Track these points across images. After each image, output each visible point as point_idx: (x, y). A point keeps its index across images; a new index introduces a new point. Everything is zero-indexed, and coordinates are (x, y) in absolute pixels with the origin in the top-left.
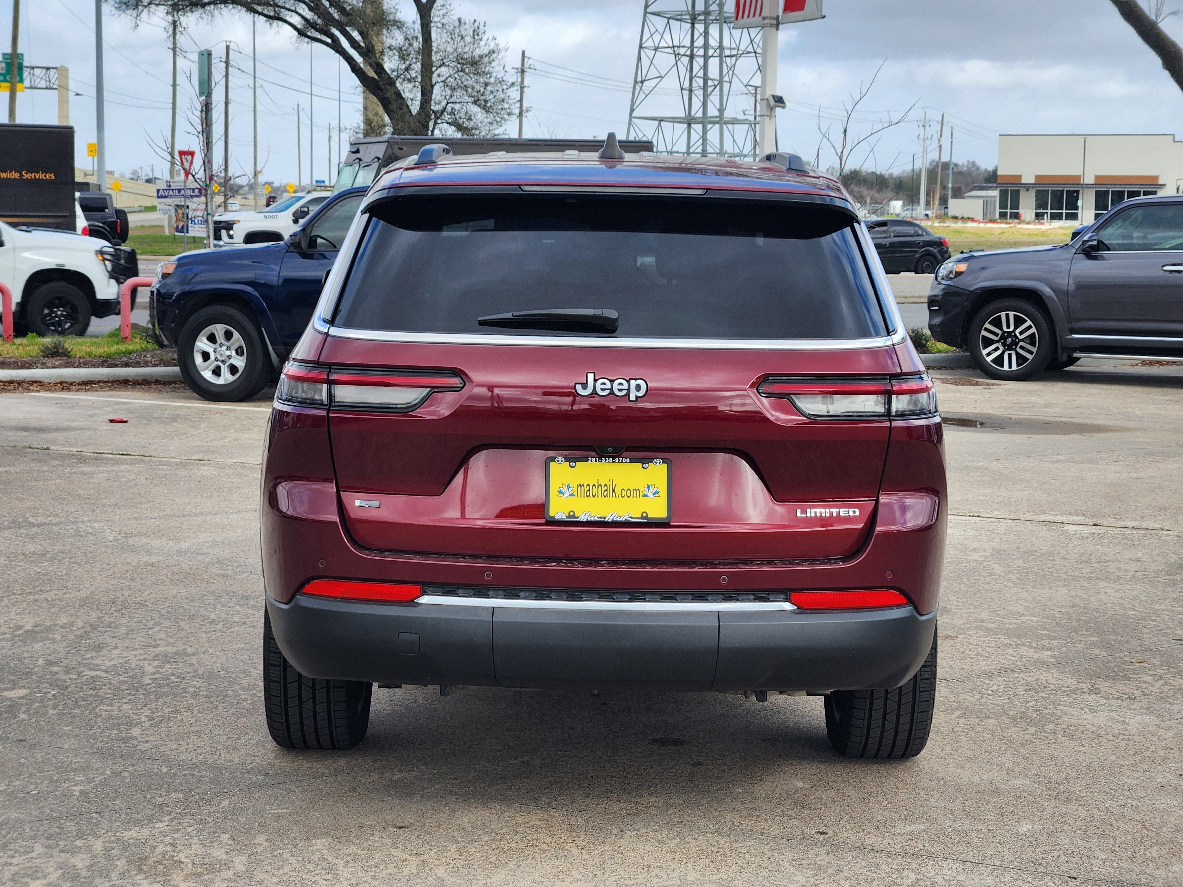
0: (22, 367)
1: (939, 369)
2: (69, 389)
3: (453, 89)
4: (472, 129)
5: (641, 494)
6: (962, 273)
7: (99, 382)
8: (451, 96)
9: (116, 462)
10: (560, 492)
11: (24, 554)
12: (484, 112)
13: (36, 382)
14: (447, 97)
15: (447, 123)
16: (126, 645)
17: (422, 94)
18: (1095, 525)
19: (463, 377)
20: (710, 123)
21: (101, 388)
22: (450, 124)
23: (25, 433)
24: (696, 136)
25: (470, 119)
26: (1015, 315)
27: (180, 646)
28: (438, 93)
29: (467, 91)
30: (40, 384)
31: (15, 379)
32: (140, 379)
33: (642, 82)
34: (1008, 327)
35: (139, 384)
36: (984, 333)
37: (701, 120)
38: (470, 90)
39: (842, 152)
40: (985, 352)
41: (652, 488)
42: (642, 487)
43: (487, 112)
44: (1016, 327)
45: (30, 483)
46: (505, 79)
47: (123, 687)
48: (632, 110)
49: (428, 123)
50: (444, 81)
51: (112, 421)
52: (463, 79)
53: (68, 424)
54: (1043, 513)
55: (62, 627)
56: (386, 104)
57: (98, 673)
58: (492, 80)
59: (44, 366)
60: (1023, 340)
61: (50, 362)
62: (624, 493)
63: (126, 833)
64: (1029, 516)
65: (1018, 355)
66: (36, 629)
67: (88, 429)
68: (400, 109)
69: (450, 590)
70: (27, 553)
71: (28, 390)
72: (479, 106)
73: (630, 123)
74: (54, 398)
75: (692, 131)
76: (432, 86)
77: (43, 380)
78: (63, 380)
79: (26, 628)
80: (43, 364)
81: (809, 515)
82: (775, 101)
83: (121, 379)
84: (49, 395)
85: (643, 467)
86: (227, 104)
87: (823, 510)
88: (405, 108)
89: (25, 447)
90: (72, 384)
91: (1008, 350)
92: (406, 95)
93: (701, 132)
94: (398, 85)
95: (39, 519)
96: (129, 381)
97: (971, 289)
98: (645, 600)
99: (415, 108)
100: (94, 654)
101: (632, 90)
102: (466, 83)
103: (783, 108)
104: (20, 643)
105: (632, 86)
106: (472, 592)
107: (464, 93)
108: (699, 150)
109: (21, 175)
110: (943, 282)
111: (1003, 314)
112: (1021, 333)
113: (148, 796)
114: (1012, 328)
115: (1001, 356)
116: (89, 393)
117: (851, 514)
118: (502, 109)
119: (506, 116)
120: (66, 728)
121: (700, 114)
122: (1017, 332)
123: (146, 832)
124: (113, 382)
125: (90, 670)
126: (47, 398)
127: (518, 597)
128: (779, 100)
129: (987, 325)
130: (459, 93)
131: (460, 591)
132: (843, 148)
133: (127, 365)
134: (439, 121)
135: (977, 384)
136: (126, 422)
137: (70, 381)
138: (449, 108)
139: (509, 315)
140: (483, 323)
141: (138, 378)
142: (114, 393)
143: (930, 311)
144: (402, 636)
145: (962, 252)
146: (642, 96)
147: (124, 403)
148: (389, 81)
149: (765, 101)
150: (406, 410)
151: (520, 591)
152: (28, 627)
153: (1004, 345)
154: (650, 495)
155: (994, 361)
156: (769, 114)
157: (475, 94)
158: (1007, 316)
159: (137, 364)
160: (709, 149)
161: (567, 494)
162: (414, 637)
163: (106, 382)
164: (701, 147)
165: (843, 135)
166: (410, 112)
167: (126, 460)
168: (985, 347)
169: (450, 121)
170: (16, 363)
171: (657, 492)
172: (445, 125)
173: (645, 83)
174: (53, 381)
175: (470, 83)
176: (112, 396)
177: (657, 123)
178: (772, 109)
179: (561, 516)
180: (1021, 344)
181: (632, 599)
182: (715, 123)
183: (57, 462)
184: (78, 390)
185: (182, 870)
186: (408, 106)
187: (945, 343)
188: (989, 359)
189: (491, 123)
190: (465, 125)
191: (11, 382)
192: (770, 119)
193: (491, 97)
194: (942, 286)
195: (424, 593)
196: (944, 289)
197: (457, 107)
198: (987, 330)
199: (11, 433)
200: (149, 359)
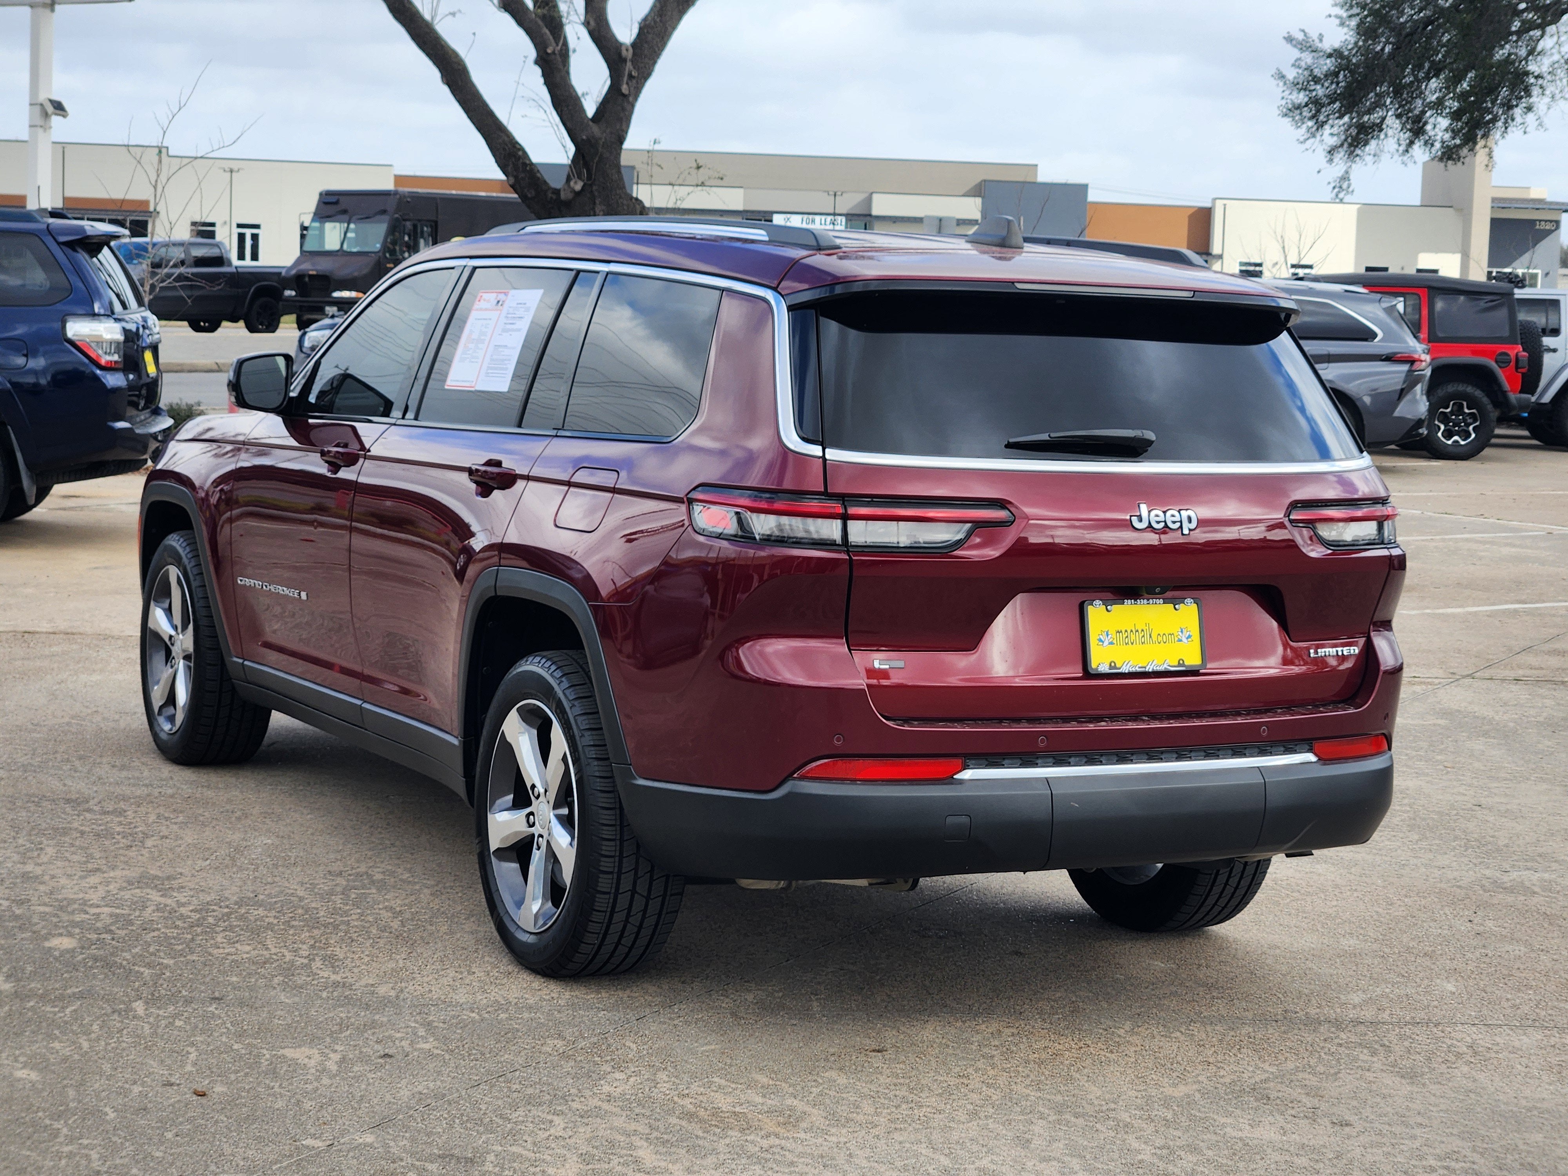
5: (1176, 639)
10: (1100, 640)
19: (1012, 509)
39: (156, 181)
41: (1185, 631)
42: (1176, 631)
62: (1160, 639)
69: (993, 760)
81: (1320, 654)
85: (1175, 609)
87: (1331, 650)
98: (1190, 759)
103: (64, 116)
106: (1019, 762)
117: (1352, 652)
127: (1069, 764)
128: (59, 107)
131: (1006, 762)
132: (158, 176)
139: (1044, 437)
140: (1009, 446)
144: (950, 820)
149: (38, 108)
150: (947, 549)
151: (1070, 757)
154: (1184, 639)
156: (42, 123)
161: (1106, 643)
162: (964, 820)
165: (157, 158)
171: (1189, 637)
178: (46, 115)
179: (1104, 669)
181: (1180, 758)
192: (45, 130)
195: (965, 767)
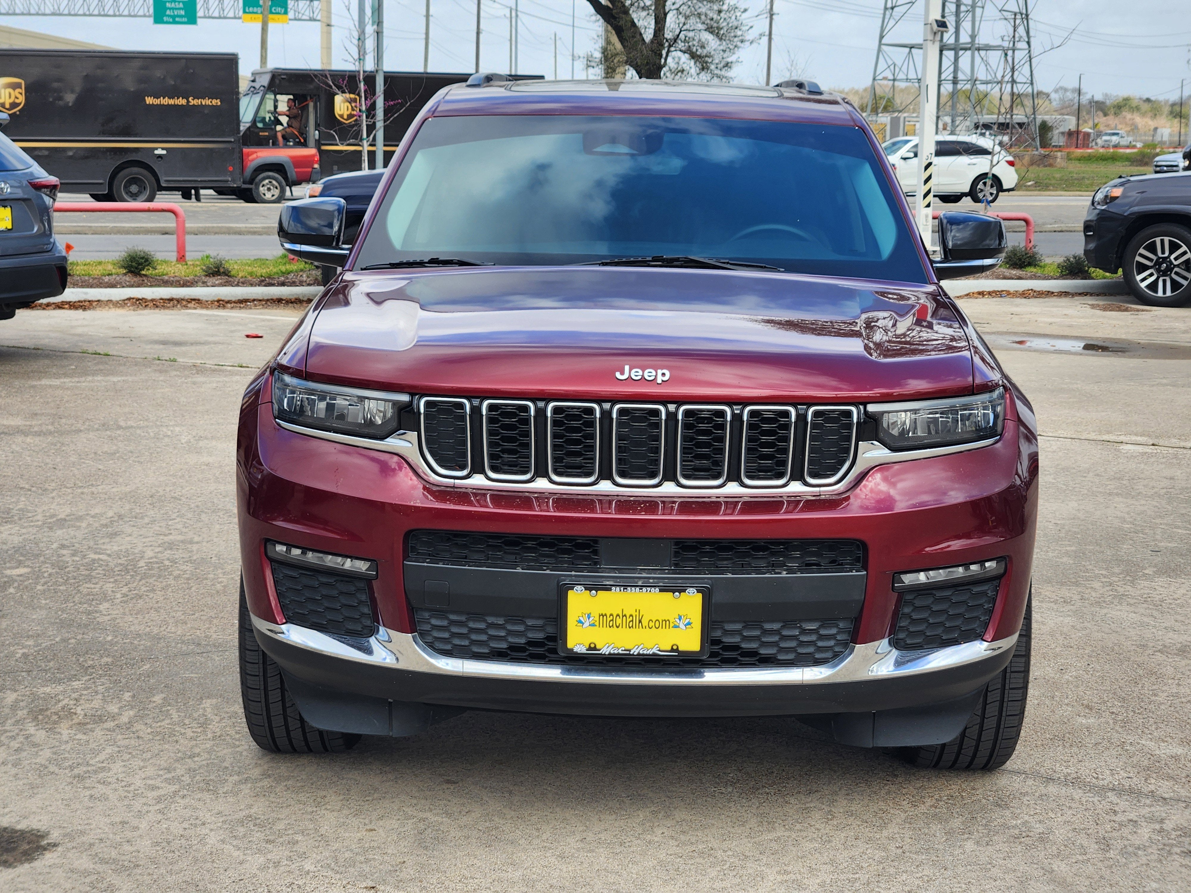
0: (183, 286)
1: (1098, 295)
2: (224, 307)
3: (687, 17)
4: (706, 56)
6: (1117, 197)
7: (254, 300)
8: (684, 24)
9: (232, 373)
11: (95, 453)
12: (716, 39)
13: (194, 300)
14: (681, 25)
15: (681, 51)
16: (141, 533)
17: (656, 22)
18: (1153, 445)
20: (962, 49)
21: (255, 305)
22: (684, 52)
23: (161, 346)
24: (948, 62)
25: (703, 47)
26: (1170, 241)
27: (190, 535)
28: (671, 22)
29: (700, 18)
30: (198, 302)
31: (175, 297)
32: (293, 298)
33: (892, 8)
34: (1163, 253)
35: (292, 303)
36: (1138, 258)
37: (952, 47)
38: (703, 17)
40: (1139, 278)
43: (721, 39)
44: (1171, 253)
45: (141, 391)
46: (737, 5)
47: (116, 569)
48: (882, 37)
49: (661, 51)
50: (677, 9)
51: (248, 336)
52: (697, 7)
53: (206, 338)
54: (1109, 432)
55: (92, 517)
56: (619, 31)
57: (101, 556)
58: (725, 7)
59: (205, 284)
60: (1178, 266)
61: (211, 280)
63: (42, 689)
64: (1093, 436)
65: (1173, 281)
66: (67, 518)
67: (223, 344)
68: (633, 37)
70: (99, 452)
71: (186, 307)
72: (712, 33)
73: (879, 50)
74: (207, 315)
75: (944, 58)
76: (666, 14)
77: (201, 298)
78: (220, 298)
79: (59, 517)
80: (204, 283)
82: (938, 26)
83: (275, 298)
84: (204, 312)
86: (478, 33)
88: (638, 37)
89: (154, 359)
90: (229, 302)
91: (1163, 276)
92: (640, 23)
93: (953, 59)
94: (631, 12)
95: (129, 423)
96: (282, 300)
97: (1126, 214)
99: (648, 35)
100: (107, 540)
101: (882, 16)
102: (699, 11)
104: (46, 529)
105: (882, 12)
107: (698, 20)
108: (951, 77)
109: (188, 102)
110: (1099, 207)
111: (1158, 240)
112: (1176, 259)
113: (81, 659)
114: (1166, 254)
115: (1156, 282)
116: (242, 310)
118: (735, 37)
119: (739, 44)
120: (43, 602)
121: (952, 41)
122: (1172, 257)
123: (60, 688)
124: (268, 300)
125: (96, 553)
126: (200, 315)
129: (1142, 251)
130: (692, 20)
133: (283, 284)
134: (672, 49)
135: (1126, 310)
136: (261, 337)
137: (227, 299)
138: (682, 36)
141: (291, 297)
142: (266, 311)
143: (1086, 236)
145: (1120, 177)
146: (892, 22)
147: (268, 320)
148: (622, 9)
152: (62, 516)
153: (1158, 271)
155: (1148, 287)
157: (709, 21)
158: (1162, 241)
159: (293, 284)
160: (961, 76)
163: (260, 300)
164: (952, 75)
166: (643, 40)
167: (241, 372)
168: (1139, 273)
169: (683, 49)
170: (178, 281)
172: (679, 54)
173: (895, 9)
174: (210, 299)
175: (703, 10)
176: (261, 314)
177: (907, 50)
180: (1176, 269)
182: (966, 49)
183: (175, 373)
184: (232, 308)
185: (72, 720)
186: (641, 34)
187: (1100, 269)
188: (1143, 285)
189: (724, 51)
190: (698, 53)
191: (171, 300)
193: (725, 24)
194: (1097, 211)
196: (1098, 214)
197: (691, 34)
198: (1141, 255)
199: (149, 347)
200: (305, 279)
